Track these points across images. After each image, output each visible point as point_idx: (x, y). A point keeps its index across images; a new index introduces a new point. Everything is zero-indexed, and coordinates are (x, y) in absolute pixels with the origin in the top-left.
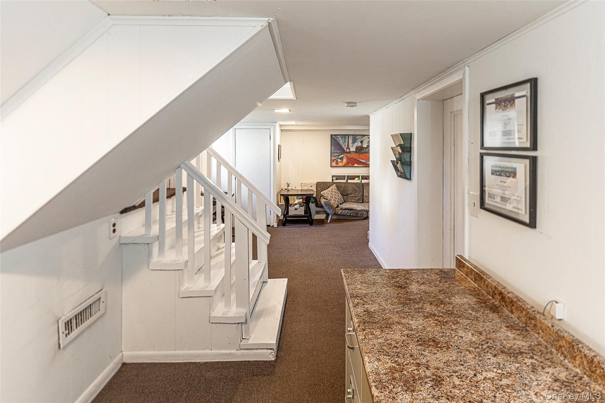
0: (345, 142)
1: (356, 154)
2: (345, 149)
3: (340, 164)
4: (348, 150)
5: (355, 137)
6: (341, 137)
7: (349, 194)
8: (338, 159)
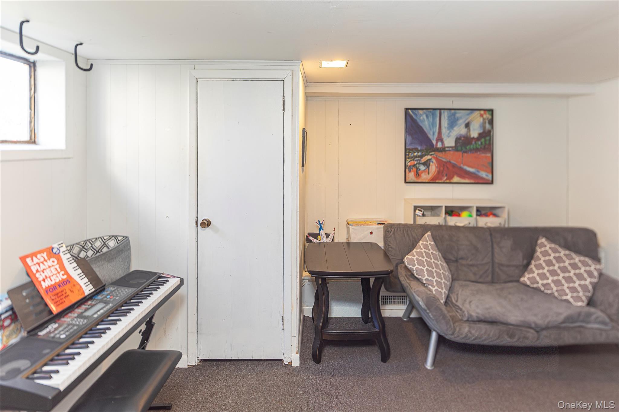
0: (433, 124)
1: (456, 153)
2: (434, 142)
3: (425, 177)
4: (439, 145)
5: (454, 115)
6: (424, 113)
7: (462, 258)
8: (419, 163)
